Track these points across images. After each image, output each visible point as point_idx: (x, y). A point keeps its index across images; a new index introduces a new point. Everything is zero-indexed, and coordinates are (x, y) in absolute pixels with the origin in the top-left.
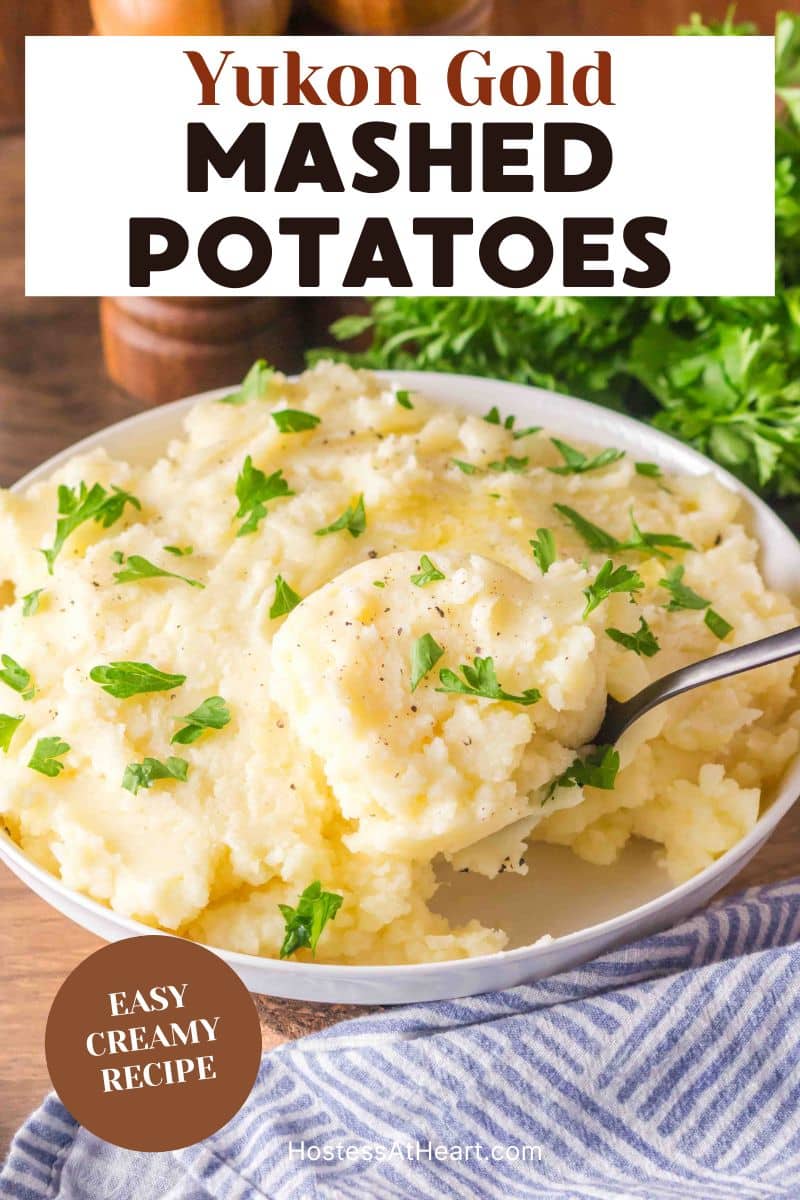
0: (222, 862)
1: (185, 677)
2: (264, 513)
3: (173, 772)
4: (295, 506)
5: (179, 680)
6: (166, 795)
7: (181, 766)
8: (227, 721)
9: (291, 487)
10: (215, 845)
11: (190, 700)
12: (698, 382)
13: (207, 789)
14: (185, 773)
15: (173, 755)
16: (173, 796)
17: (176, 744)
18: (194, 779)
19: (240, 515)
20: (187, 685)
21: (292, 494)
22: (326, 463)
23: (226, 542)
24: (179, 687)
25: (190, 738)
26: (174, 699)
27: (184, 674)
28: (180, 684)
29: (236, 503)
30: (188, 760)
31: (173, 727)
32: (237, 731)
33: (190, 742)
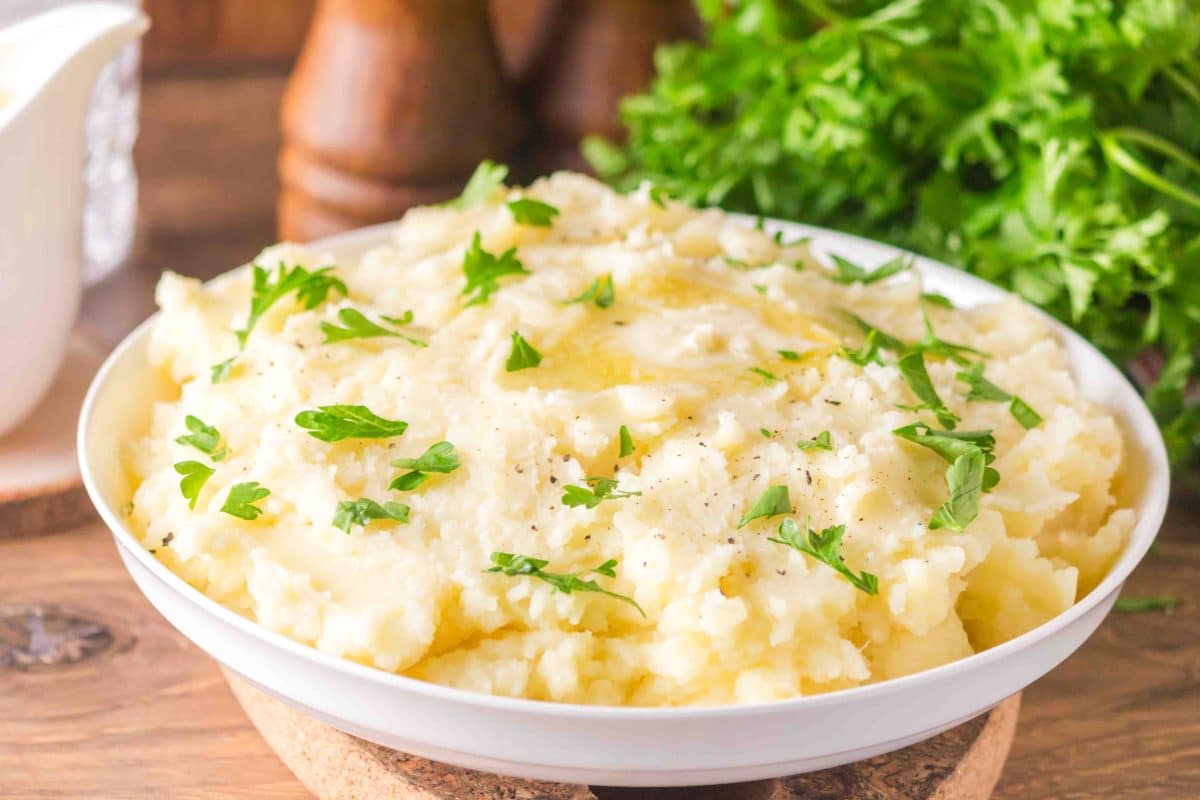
0: (450, 604)
1: (405, 424)
2: (497, 288)
3: (392, 514)
4: (532, 283)
5: (399, 428)
6: (385, 535)
7: (401, 509)
8: (455, 467)
9: (525, 267)
10: (441, 581)
11: (413, 447)
12: (993, 231)
13: (431, 532)
14: (406, 514)
15: (391, 500)
16: (392, 534)
17: (395, 491)
18: (416, 522)
19: (467, 291)
20: (410, 434)
21: (528, 273)
22: (567, 254)
23: (454, 313)
24: (399, 437)
25: (411, 485)
26: (393, 449)
27: (406, 421)
28: (401, 432)
29: (463, 281)
30: (409, 505)
31: (393, 473)
32: (468, 477)
33: (411, 489)
